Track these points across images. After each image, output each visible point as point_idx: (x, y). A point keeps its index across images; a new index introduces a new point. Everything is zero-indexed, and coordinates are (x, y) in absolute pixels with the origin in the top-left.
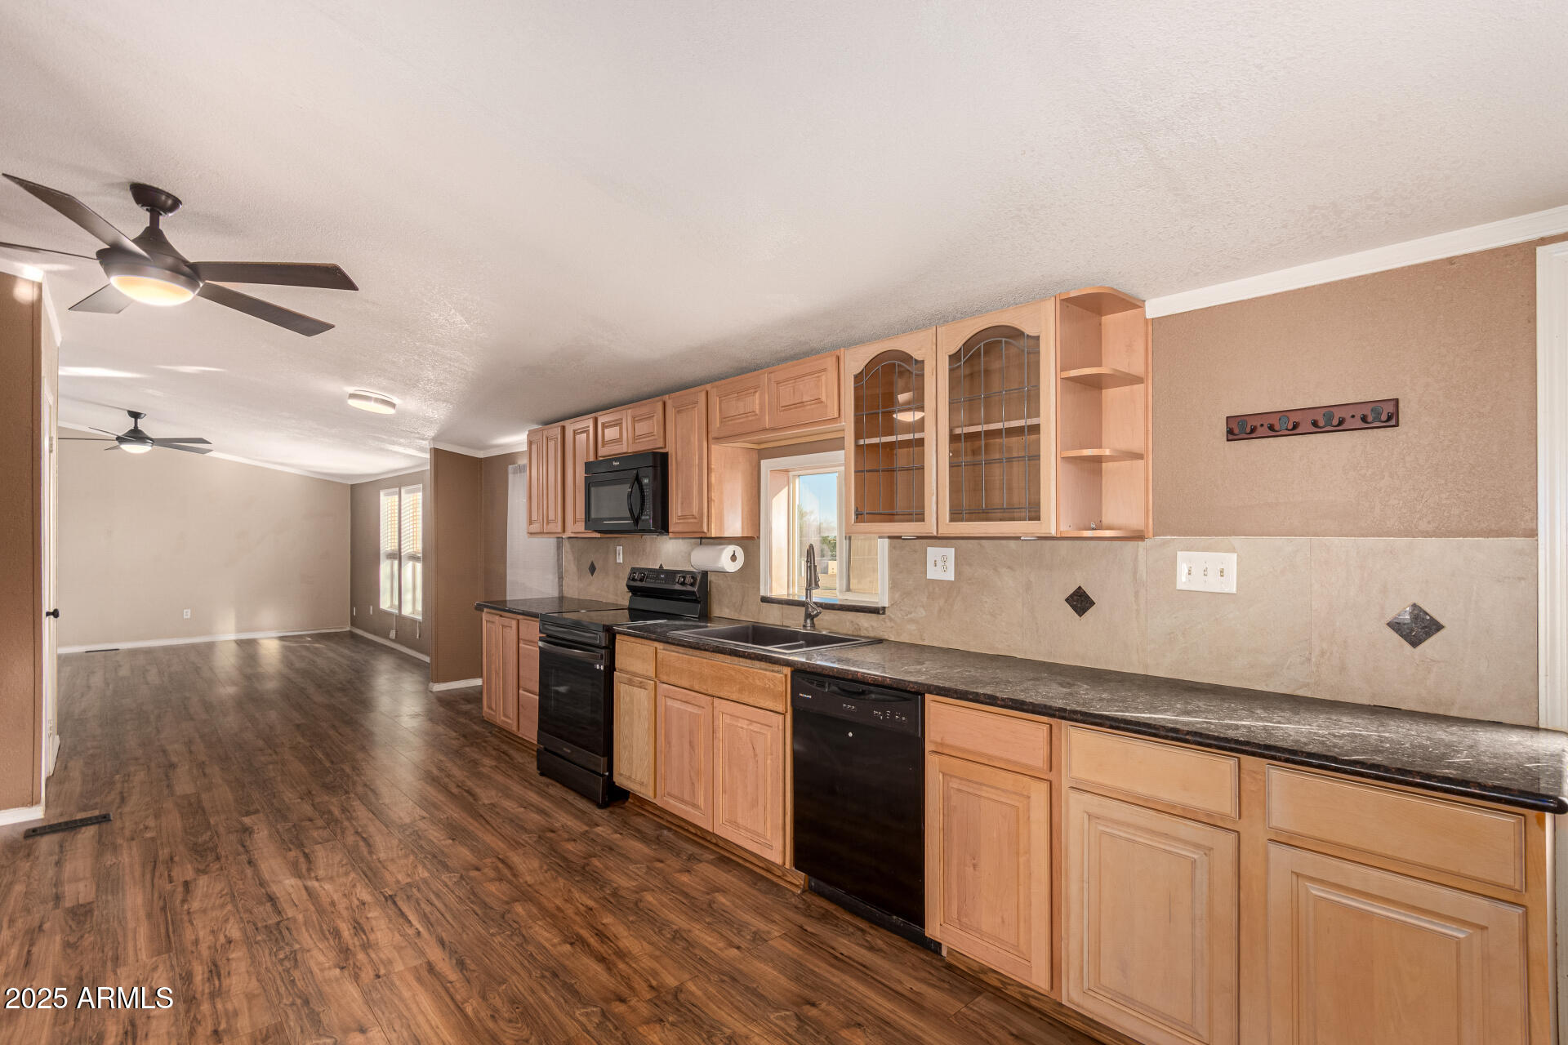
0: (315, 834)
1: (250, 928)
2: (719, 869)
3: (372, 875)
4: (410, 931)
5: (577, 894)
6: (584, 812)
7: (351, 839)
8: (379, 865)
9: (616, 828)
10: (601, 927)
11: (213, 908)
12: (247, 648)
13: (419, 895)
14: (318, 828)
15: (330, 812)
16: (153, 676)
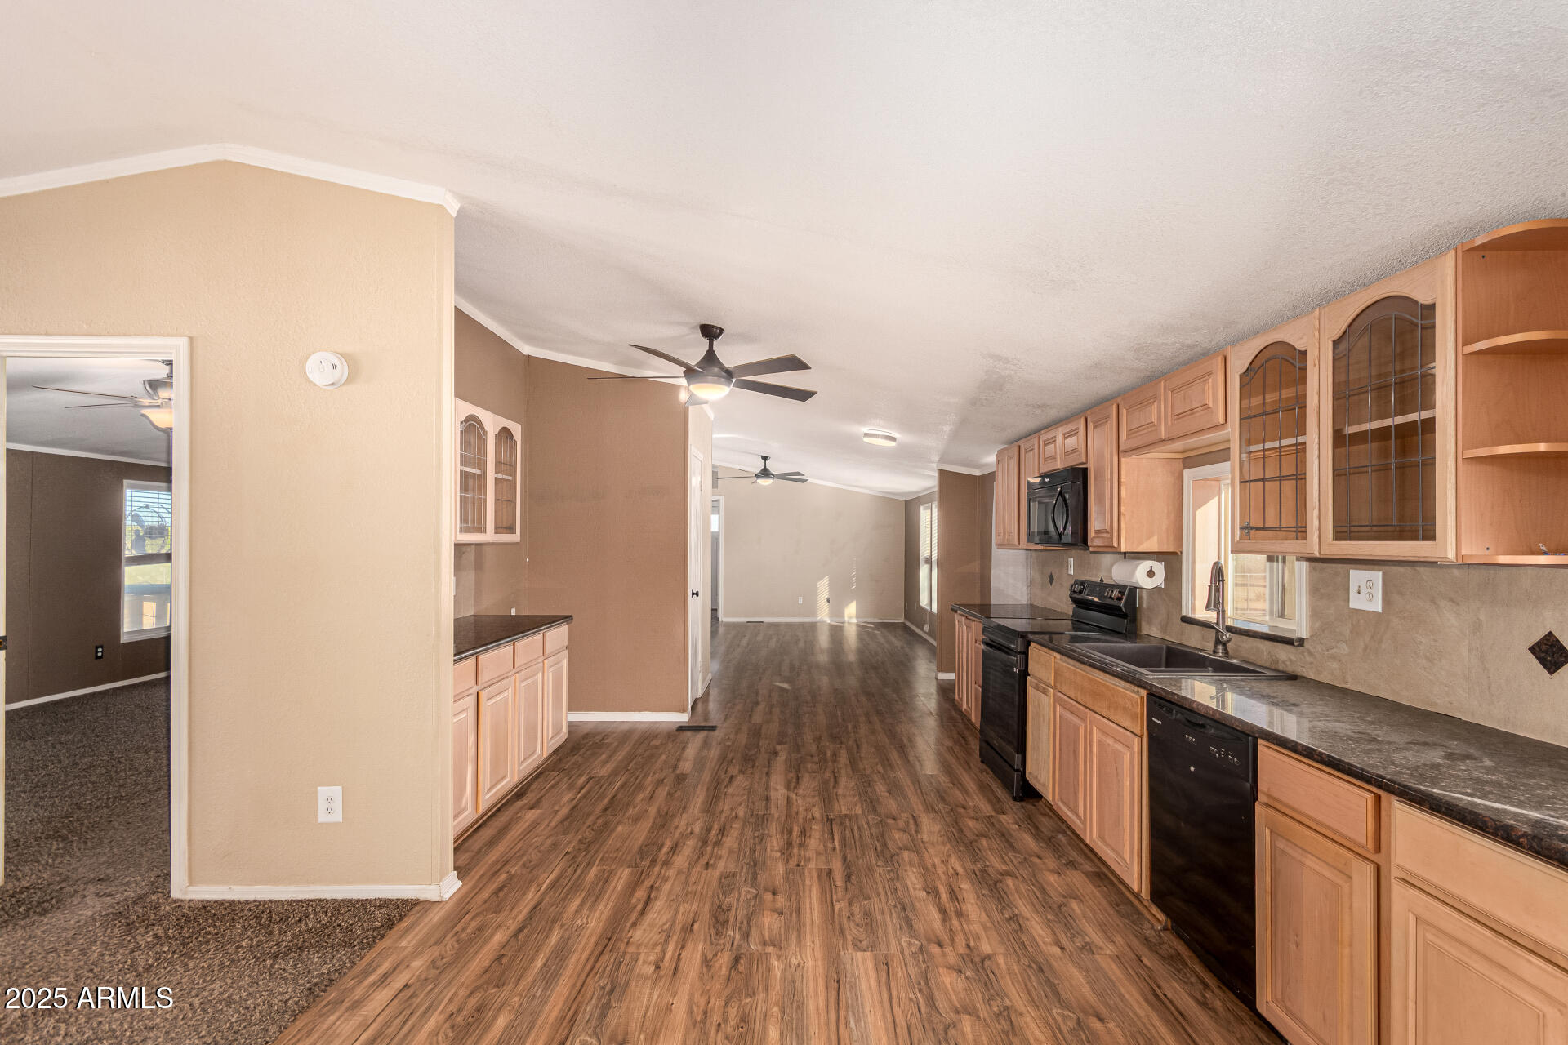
0: (809, 766)
1: (749, 813)
2: (1090, 881)
3: (827, 802)
4: (830, 845)
5: (953, 859)
6: (999, 800)
7: (828, 775)
8: (835, 797)
9: (1018, 819)
10: (956, 889)
11: (738, 795)
12: (837, 631)
13: (848, 824)
14: (813, 762)
15: (825, 754)
16: (773, 644)
